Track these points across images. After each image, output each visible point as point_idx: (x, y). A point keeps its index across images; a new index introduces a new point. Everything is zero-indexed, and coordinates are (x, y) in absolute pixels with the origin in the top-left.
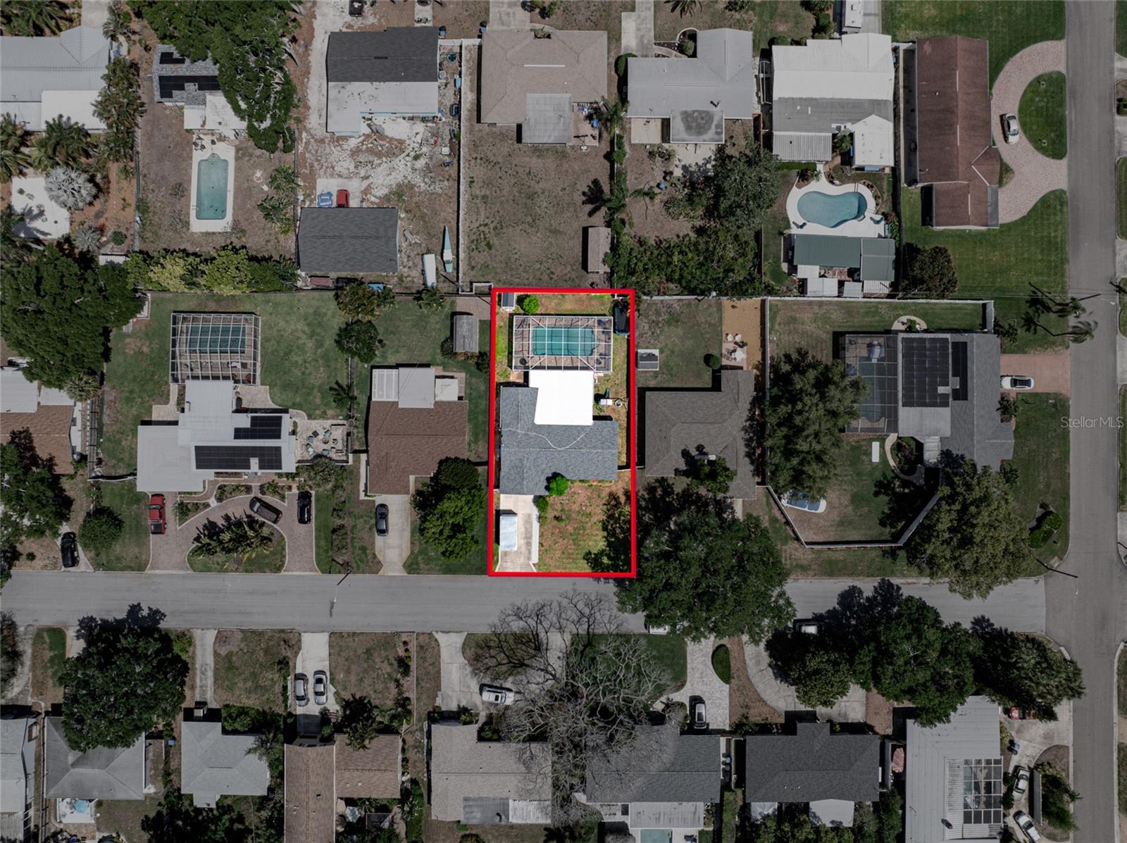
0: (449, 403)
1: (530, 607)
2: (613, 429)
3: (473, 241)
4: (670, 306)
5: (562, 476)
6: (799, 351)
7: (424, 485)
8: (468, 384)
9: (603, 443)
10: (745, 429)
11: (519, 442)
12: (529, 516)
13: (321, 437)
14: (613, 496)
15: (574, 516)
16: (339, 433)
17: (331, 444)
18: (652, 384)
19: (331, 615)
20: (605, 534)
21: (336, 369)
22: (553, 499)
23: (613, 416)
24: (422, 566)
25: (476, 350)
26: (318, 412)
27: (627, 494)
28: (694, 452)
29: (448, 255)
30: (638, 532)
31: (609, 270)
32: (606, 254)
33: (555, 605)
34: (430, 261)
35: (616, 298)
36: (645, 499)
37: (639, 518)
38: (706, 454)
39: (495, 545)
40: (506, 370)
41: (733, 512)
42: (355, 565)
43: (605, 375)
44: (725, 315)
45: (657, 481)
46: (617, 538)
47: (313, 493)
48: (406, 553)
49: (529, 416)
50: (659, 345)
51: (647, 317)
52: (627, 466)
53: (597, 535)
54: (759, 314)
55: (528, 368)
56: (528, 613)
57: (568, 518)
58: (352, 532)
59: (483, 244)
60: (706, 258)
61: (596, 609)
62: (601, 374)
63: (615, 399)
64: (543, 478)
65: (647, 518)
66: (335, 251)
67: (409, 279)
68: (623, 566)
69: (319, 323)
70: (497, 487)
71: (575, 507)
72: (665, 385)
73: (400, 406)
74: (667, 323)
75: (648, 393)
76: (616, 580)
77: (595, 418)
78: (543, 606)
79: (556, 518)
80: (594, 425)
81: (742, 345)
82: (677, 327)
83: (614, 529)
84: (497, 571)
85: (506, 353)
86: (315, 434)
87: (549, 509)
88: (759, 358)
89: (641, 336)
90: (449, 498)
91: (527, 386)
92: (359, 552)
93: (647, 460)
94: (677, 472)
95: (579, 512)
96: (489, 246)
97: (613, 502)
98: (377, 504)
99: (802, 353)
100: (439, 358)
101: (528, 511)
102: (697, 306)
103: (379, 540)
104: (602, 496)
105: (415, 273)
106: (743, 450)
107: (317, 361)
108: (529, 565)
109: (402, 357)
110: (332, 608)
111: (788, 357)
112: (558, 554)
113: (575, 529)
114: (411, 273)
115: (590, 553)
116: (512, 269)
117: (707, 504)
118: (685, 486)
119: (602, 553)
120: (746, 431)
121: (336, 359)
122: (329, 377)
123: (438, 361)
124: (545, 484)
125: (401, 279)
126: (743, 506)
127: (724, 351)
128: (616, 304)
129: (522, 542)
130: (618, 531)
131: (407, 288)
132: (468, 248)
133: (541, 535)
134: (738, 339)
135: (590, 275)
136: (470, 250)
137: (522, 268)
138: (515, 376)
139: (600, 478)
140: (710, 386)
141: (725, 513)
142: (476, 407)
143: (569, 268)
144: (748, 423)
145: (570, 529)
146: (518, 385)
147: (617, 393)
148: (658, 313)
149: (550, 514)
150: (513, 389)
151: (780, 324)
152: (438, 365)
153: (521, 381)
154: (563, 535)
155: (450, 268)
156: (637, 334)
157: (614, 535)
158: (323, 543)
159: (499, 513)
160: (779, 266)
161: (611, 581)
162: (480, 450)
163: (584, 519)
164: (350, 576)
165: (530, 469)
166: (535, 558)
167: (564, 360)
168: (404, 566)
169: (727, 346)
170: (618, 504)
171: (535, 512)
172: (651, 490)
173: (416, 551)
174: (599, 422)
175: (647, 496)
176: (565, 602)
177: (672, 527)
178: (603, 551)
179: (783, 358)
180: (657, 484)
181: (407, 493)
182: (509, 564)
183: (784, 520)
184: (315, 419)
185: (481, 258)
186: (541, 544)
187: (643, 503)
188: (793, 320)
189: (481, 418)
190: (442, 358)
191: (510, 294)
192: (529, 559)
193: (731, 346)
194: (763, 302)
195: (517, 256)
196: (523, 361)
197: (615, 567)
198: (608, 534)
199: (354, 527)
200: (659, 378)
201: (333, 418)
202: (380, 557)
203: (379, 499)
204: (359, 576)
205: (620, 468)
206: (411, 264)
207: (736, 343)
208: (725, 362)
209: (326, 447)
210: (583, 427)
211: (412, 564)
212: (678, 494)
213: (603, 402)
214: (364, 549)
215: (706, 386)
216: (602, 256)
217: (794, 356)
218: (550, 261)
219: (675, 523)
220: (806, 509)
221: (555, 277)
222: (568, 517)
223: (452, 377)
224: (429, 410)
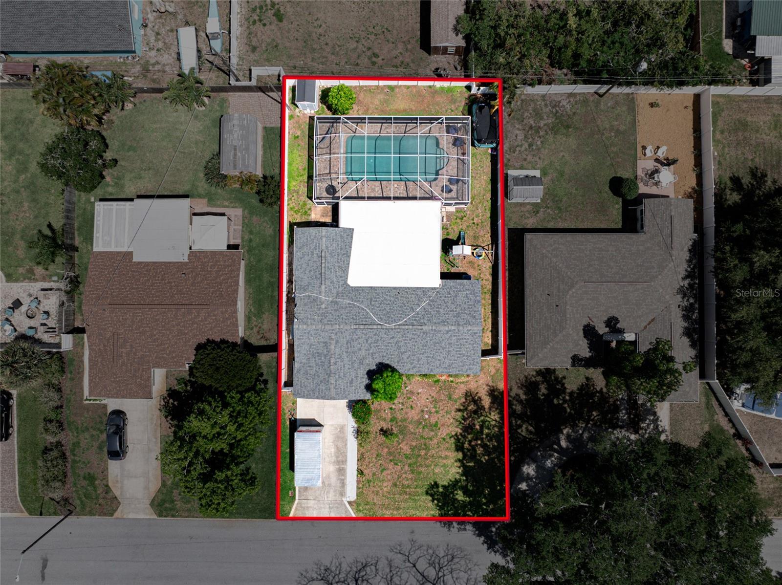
0: (214, 253)
1: (345, 567)
2: (473, 293)
3: (254, 10)
4: (556, 105)
5: (393, 370)
6: (753, 173)
7: (180, 381)
8: (247, 225)
9: (458, 315)
10: (682, 292)
11: (324, 315)
12: (342, 428)
13: (24, 308)
14: (471, 398)
15: (411, 428)
16: (51, 303)
17: (40, 318)
18: (530, 223)
19: (43, 578)
20: (460, 455)
21: (47, 204)
22: (378, 404)
23: (470, 272)
24: (178, 504)
25: (259, 173)
26: (21, 270)
27: (493, 393)
28: (602, 329)
29: (213, 25)
30: (512, 453)
31: (463, 43)
32: (458, 20)
33: (383, 564)
34: (187, 37)
35: (474, 90)
36: (520, 402)
37: (513, 430)
38: (621, 331)
39: (288, 472)
40: (305, 204)
41: (656, 420)
42: (77, 502)
43: (458, 211)
44: (639, 118)
45: (539, 373)
46: (478, 462)
47: (14, 392)
48: (155, 485)
49: (339, 273)
50: (540, 164)
51: (521, 120)
52: (493, 351)
53: (446, 457)
54: (690, 116)
55: (338, 198)
56: (342, 576)
57: (401, 432)
58: (72, 451)
59: (270, 13)
60: (615, 24)
61: (446, 570)
62: (452, 209)
63: (475, 247)
64: (362, 373)
65: (524, 430)
66: (32, 15)
67: (157, 67)
68: (487, 504)
69: (23, 135)
70: (289, 384)
71: (413, 415)
72: (551, 225)
73: (135, 259)
74: (552, 129)
75: (528, 236)
76: (476, 525)
77: (444, 276)
78: (364, 566)
79: (384, 432)
80: (443, 287)
81: (669, 162)
82: (567, 136)
83: (473, 448)
84: (291, 515)
85: (305, 177)
86: (17, 304)
87: (373, 420)
88: (693, 183)
89: (513, 149)
90: (202, 412)
91: (337, 226)
92: (85, 483)
93: (527, 342)
94: (576, 360)
95: (419, 423)
96: (279, 16)
97: (472, 407)
98: (110, 410)
99: (758, 176)
100: (203, 185)
101: (340, 421)
102: (598, 104)
103: (114, 466)
104: (455, 397)
105: (167, 58)
106: (679, 325)
107: (18, 192)
108: (342, 503)
109: (146, 184)
110: (44, 567)
111: (736, 181)
112: (387, 487)
113: (413, 448)
114: (160, 59)
115: (436, 485)
116: (313, 50)
117: (616, 409)
118: (582, 380)
119: (455, 484)
120: (684, 296)
121: (48, 190)
122: (36, 217)
123: (201, 191)
124: (366, 381)
125: (146, 70)
126: (671, 410)
127: (640, 173)
128: (472, 101)
129: (332, 468)
130: (480, 450)
131: (154, 81)
132: (247, 19)
133: (361, 458)
134: (661, 153)
135: (434, 57)
136: (249, 22)
137: (328, 49)
138: (318, 212)
139: (454, 372)
140: (620, 226)
141: (644, 420)
142: (259, 261)
143: (401, 46)
144: (686, 283)
145: (405, 448)
146: (323, 225)
147: (476, 237)
148: (538, 114)
149: (375, 425)
150: (313, 231)
151: (722, 132)
152: (200, 196)
153: (328, 220)
154: (394, 457)
155: (217, 45)
156: (506, 147)
157: (473, 457)
158: (29, 469)
159: (295, 425)
160: (719, 44)
161: (469, 527)
162: (265, 326)
163: (427, 433)
164: (71, 519)
165: (340, 357)
166: (351, 493)
167: (394, 189)
168: (152, 504)
169: (645, 164)
170: (479, 409)
171: (350, 423)
172: (530, 386)
173: (169, 482)
174: (451, 283)
175: (523, 397)
176: (398, 560)
177: (564, 444)
178: (457, 481)
179: (729, 183)
180: (539, 378)
181: (149, 396)
182: (311, 503)
183: (733, 431)
184: (17, 281)
185: (267, 33)
186: (360, 472)
187: (518, 408)
188: (743, 125)
189: (266, 277)
190: (206, 186)
191: (308, 82)
192: (342, 494)
193: (650, 165)
194: (697, 97)
195: (320, 30)
196: (331, 190)
197: (475, 506)
198: (465, 455)
199: (76, 445)
200: (541, 214)
201: (44, 279)
202: (116, 492)
203: (113, 404)
204: (85, 519)
205: (485, 353)
206: (160, 45)
207: (657, 160)
208: (643, 189)
209: (32, 323)
210: (425, 291)
211: (164, 501)
212: (571, 394)
213: (457, 250)
214: (91, 478)
215: (613, 226)
216: (452, 21)
217: (746, 180)
218: (372, 37)
219: (568, 437)
220: (773, 416)
221: (379, 61)
222: (403, 431)
223: (223, 214)
224: (179, 266)
